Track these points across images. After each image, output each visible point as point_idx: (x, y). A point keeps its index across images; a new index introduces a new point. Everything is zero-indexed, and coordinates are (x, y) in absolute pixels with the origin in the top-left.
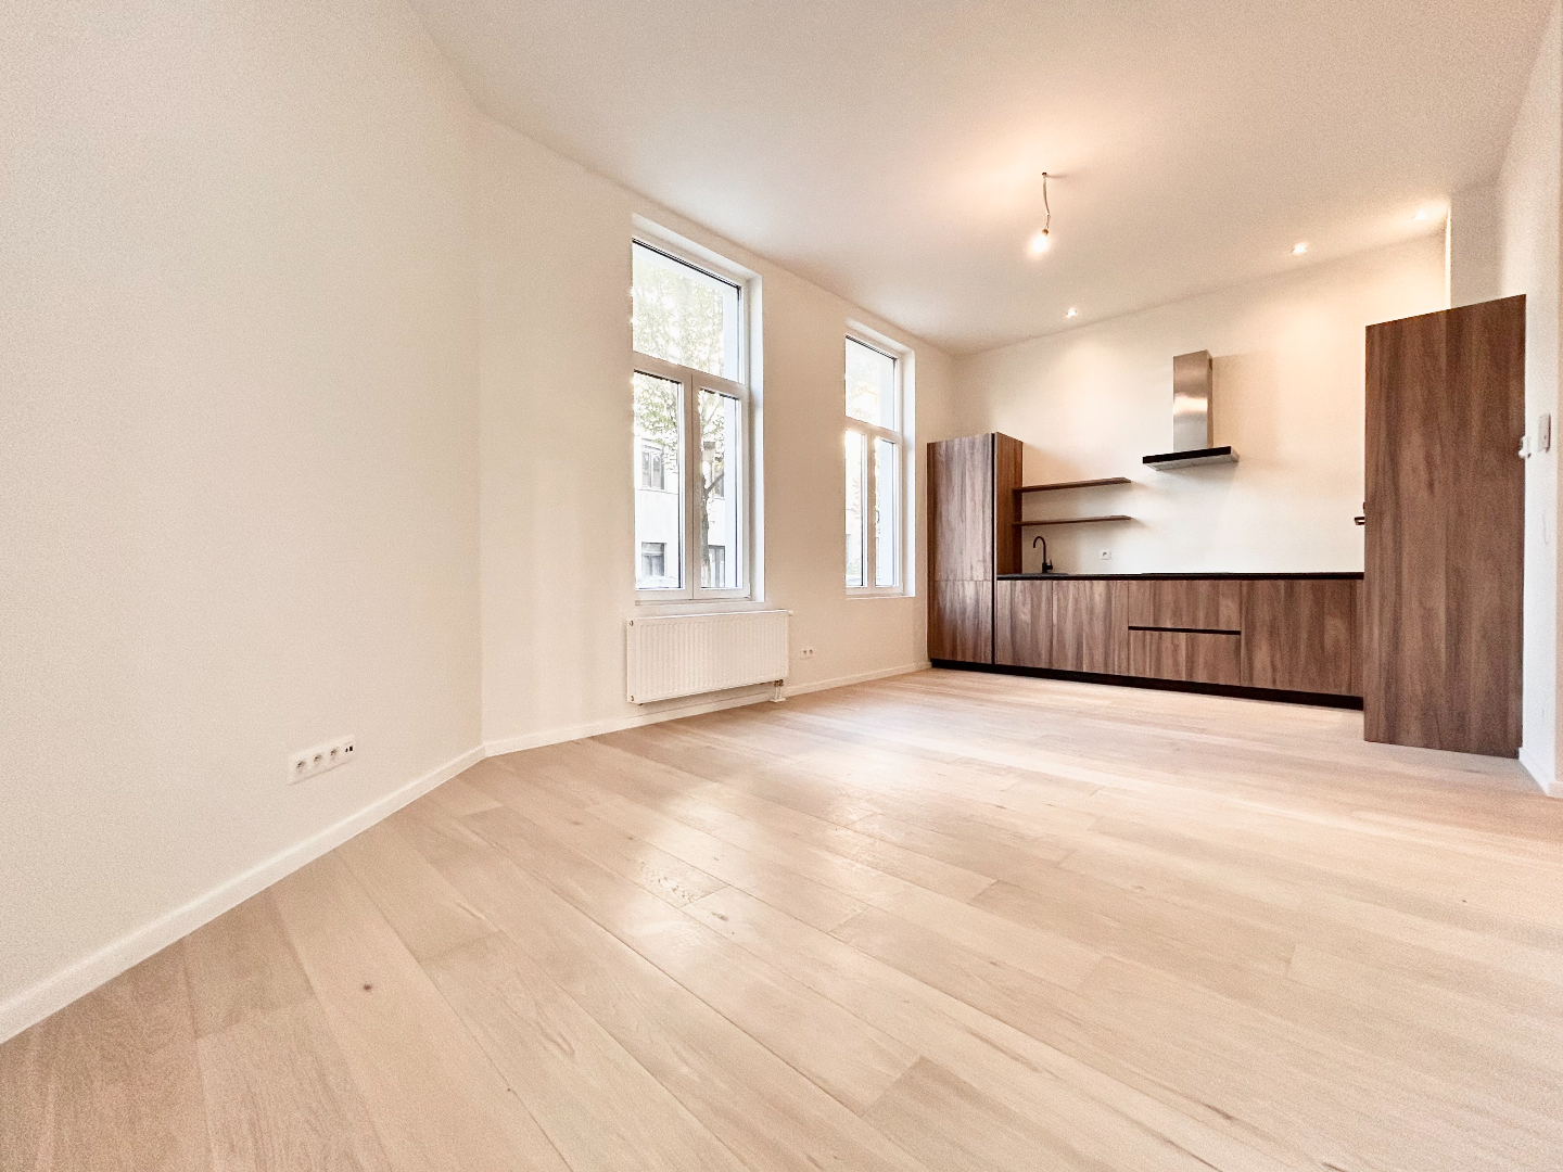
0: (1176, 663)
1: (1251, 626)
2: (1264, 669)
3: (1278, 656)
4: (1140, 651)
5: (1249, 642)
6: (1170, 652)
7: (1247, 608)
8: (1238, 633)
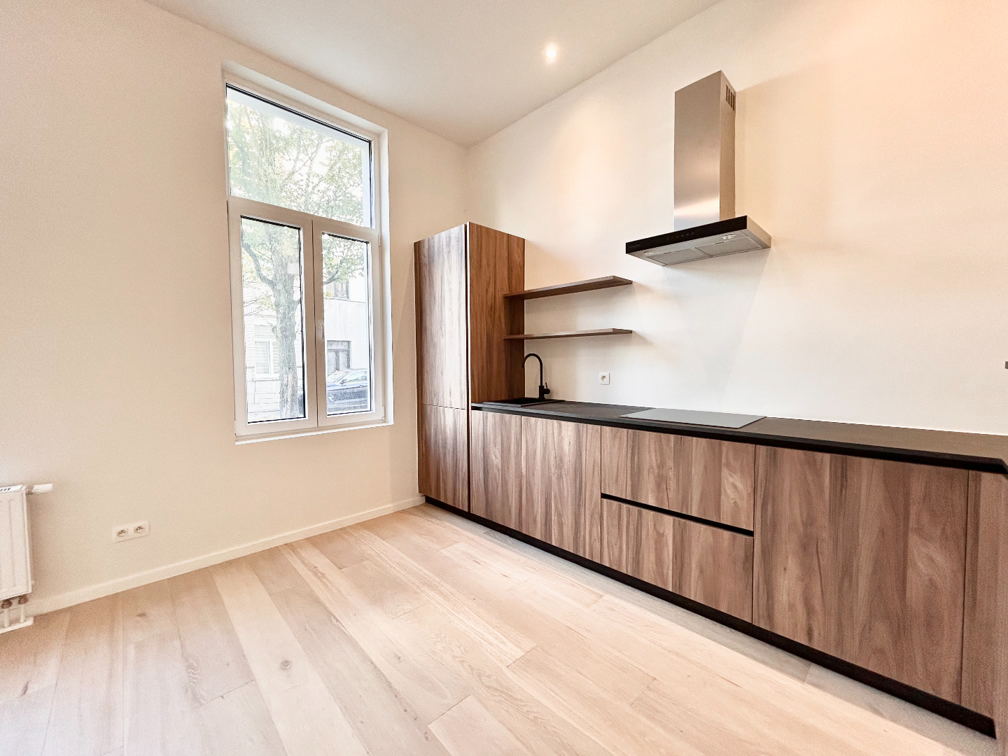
0: (659, 561)
1: (772, 527)
2: (792, 607)
3: (817, 590)
4: (615, 531)
5: (767, 553)
6: (652, 543)
7: (764, 495)
8: (750, 533)
